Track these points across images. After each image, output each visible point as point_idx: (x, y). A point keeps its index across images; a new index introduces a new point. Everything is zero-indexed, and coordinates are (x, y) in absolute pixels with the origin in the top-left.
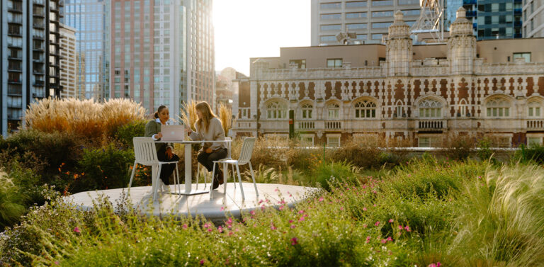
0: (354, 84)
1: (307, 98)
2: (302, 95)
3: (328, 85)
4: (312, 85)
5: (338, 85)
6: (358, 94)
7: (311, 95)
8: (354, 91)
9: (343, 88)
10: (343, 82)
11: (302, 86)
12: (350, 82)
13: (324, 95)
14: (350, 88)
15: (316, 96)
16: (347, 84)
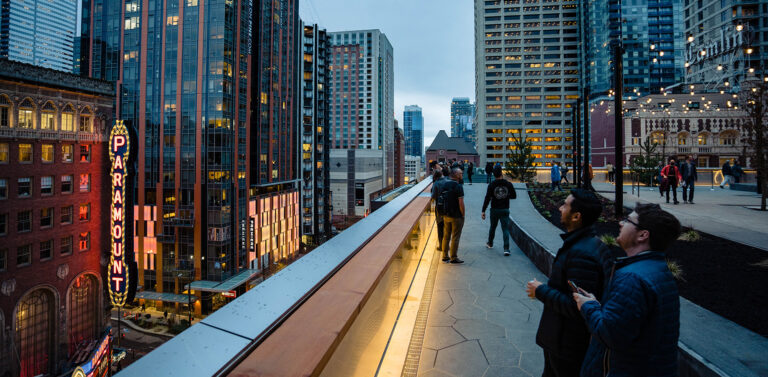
0: (721, 121)
1: (684, 131)
2: (680, 128)
3: (700, 122)
4: (687, 122)
5: (708, 121)
6: (724, 128)
7: (687, 128)
8: (721, 126)
9: (712, 124)
10: (712, 119)
11: (680, 122)
12: (718, 120)
13: (697, 129)
14: (718, 123)
15: (691, 129)
16: (715, 121)
